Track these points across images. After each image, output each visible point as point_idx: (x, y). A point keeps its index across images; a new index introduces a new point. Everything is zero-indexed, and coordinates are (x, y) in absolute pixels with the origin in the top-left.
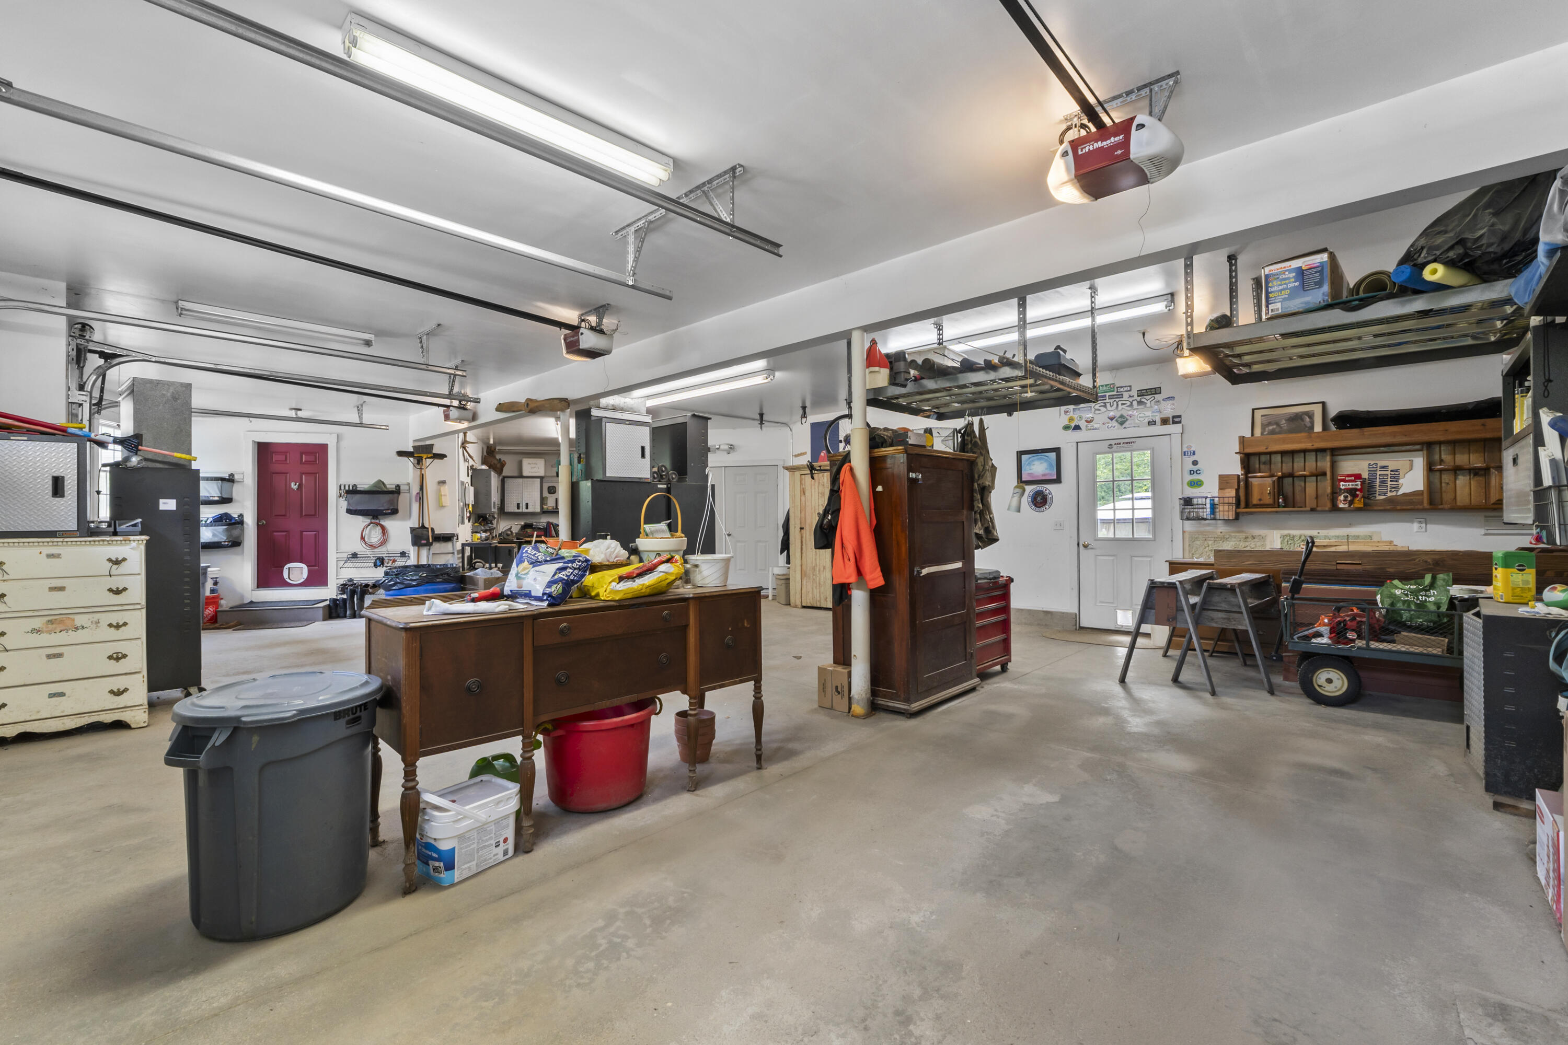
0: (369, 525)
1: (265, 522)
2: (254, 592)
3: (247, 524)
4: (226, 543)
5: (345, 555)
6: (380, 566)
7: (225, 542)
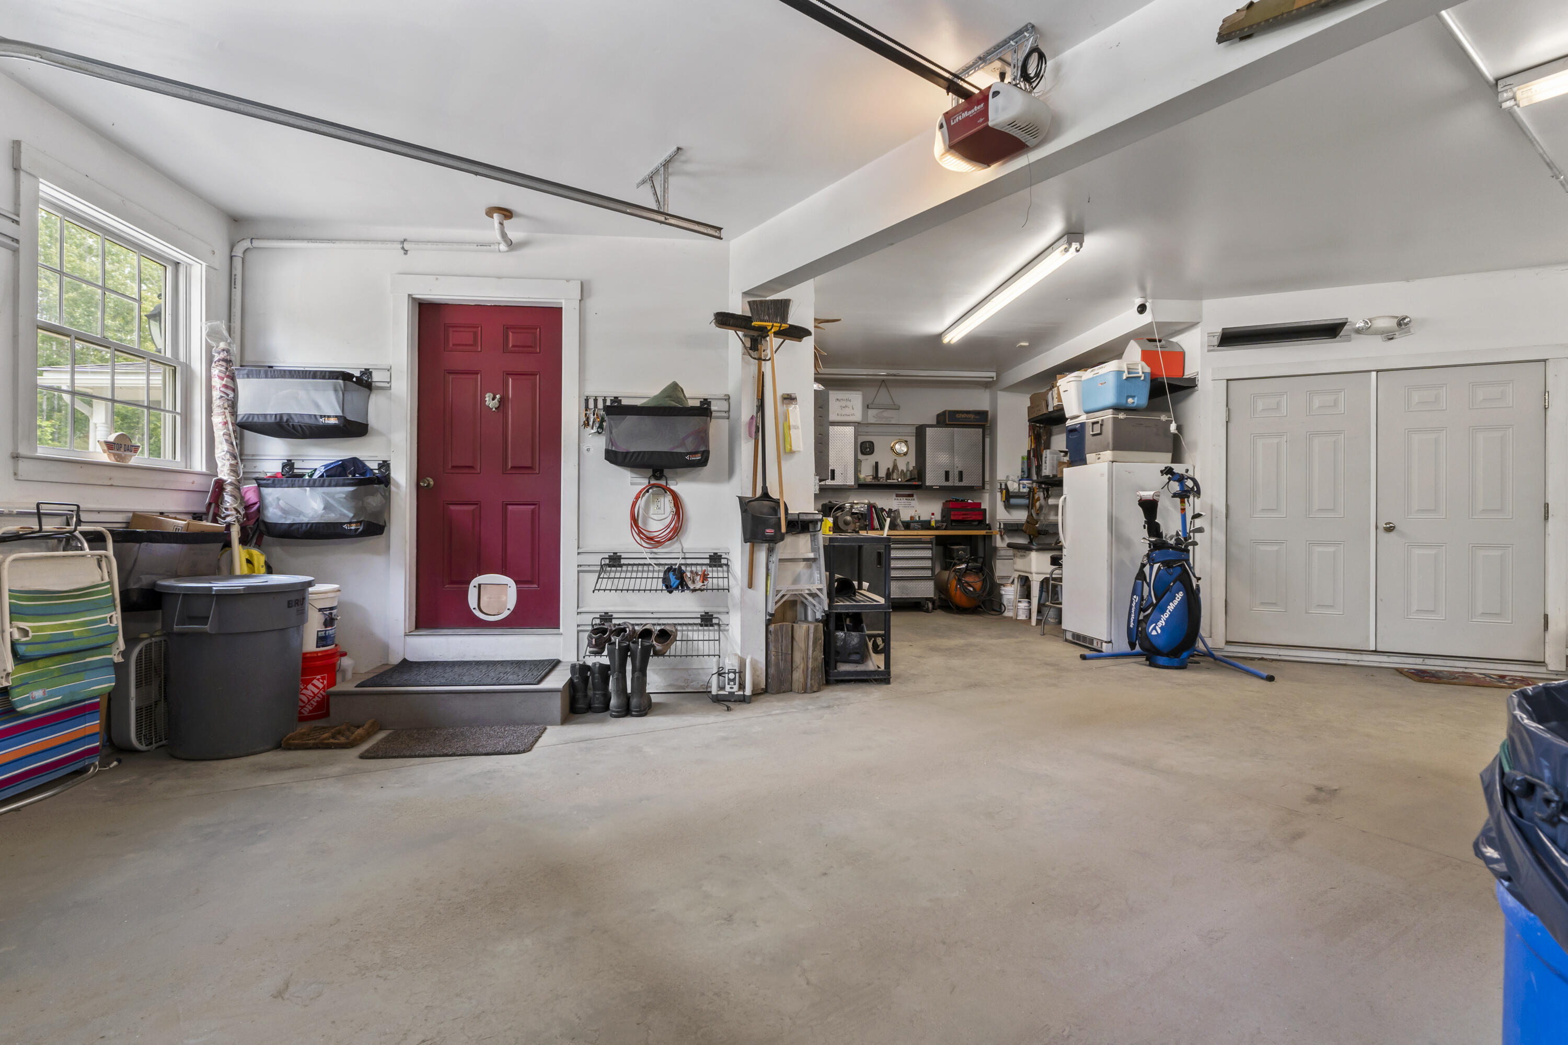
0: (647, 491)
1: (432, 483)
2: (409, 639)
3: (398, 486)
4: (353, 527)
5: (596, 560)
6: (677, 588)
7: (350, 523)
